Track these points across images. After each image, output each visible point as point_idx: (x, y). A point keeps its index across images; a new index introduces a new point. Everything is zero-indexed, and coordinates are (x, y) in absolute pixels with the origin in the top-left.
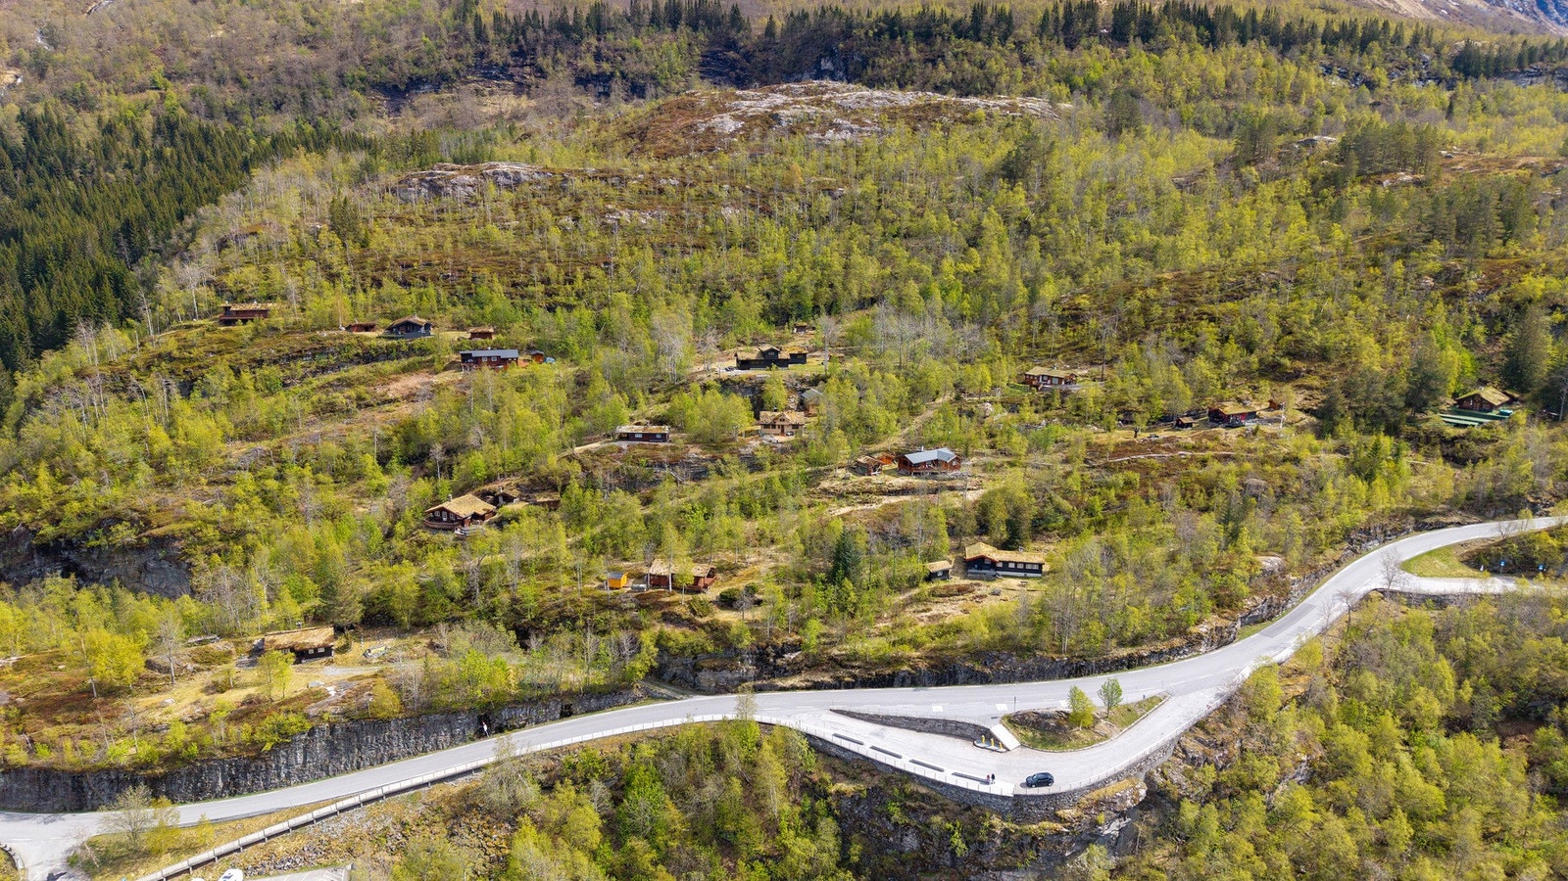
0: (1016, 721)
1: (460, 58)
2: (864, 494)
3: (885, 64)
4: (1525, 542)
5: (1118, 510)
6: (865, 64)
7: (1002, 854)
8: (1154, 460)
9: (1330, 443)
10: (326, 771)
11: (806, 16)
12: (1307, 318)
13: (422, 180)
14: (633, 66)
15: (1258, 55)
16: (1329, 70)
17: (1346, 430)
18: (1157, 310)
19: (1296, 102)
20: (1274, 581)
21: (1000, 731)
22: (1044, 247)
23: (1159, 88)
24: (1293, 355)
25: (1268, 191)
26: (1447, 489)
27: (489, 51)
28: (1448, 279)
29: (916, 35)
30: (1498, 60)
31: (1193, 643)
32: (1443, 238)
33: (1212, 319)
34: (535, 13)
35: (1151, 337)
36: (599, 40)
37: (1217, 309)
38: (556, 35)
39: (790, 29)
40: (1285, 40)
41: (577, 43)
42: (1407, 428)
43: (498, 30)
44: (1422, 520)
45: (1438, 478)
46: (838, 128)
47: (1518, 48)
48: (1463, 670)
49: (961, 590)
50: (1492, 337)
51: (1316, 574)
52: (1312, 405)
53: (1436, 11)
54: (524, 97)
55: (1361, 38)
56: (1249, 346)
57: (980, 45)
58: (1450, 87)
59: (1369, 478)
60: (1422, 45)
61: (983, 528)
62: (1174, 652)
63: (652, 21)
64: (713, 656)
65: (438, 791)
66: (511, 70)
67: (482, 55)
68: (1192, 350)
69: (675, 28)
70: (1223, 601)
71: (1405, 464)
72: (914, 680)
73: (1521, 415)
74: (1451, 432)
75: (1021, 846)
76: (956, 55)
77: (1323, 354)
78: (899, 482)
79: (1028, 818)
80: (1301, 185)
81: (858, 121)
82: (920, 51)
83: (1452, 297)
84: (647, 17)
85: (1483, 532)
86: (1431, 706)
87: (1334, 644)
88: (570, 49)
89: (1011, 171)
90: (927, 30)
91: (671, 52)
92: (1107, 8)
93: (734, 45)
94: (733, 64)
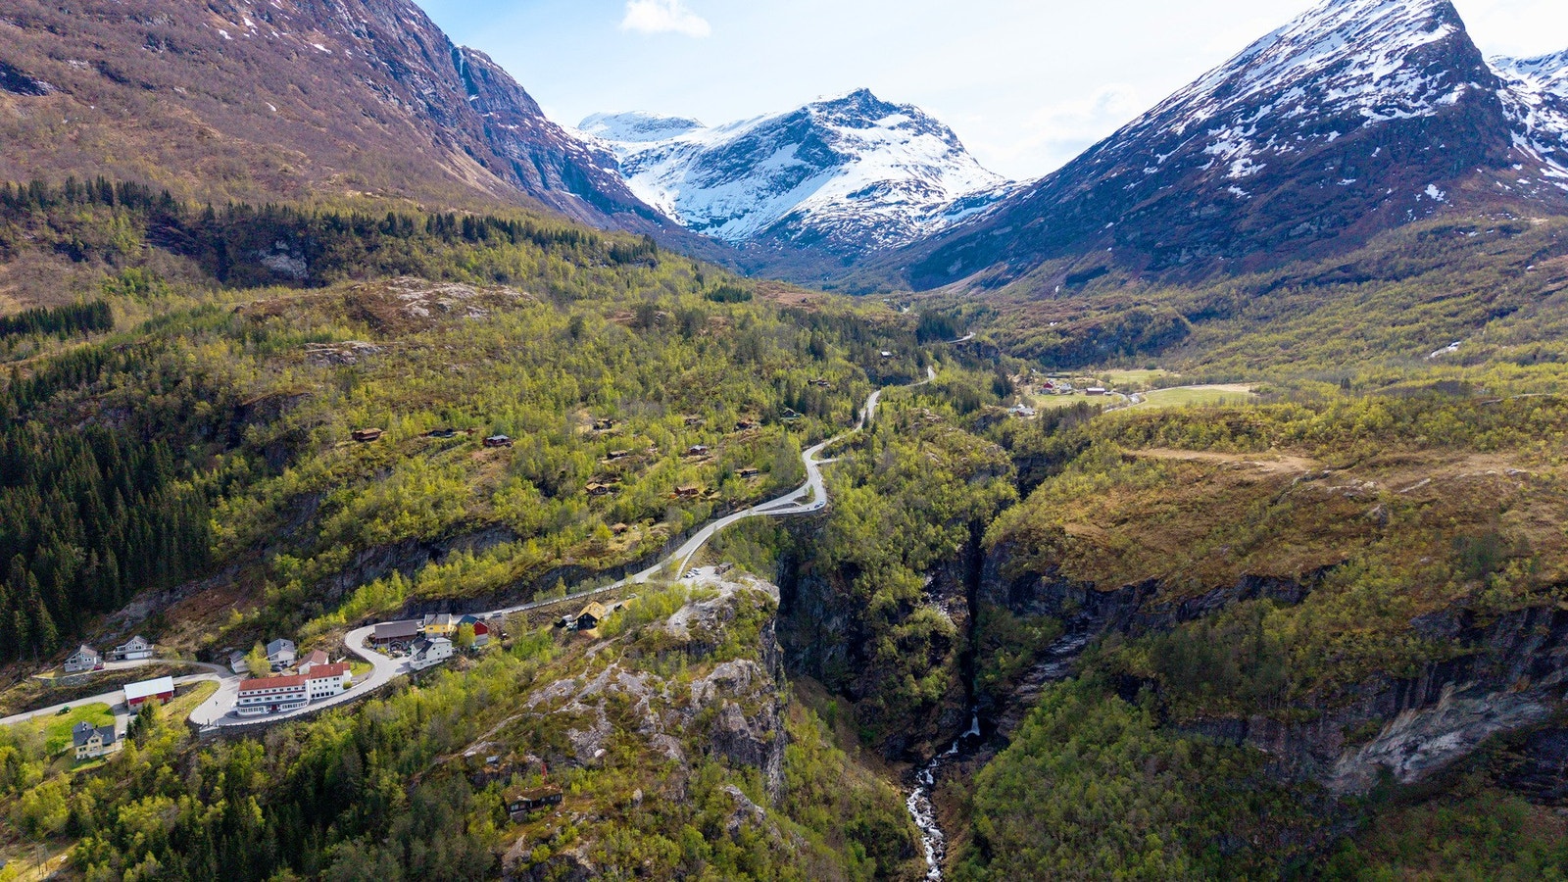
0: (796, 500)
2: (694, 462)
3: (342, 250)
4: (829, 448)
6: (321, 248)
11: (247, 207)
13: (323, 355)
14: (91, 237)
15: (534, 249)
17: (772, 424)
21: (795, 503)
29: (355, 229)
30: (627, 254)
36: (46, 212)
39: (232, 215)
41: (28, 215)
47: (632, 248)
48: (849, 475)
49: (748, 480)
57: (400, 240)
58: (614, 268)
60: (595, 245)
62: (803, 482)
63: (90, 198)
64: (721, 506)
68: (718, 405)
69: (112, 205)
72: (764, 501)
73: (801, 415)
76: (387, 246)
78: (698, 457)
82: (362, 241)
84: (85, 195)
85: (816, 449)
87: (822, 475)
89: (575, 333)
90: (362, 228)
91: (122, 228)
92: (458, 219)
93: (174, 223)
94: (177, 239)
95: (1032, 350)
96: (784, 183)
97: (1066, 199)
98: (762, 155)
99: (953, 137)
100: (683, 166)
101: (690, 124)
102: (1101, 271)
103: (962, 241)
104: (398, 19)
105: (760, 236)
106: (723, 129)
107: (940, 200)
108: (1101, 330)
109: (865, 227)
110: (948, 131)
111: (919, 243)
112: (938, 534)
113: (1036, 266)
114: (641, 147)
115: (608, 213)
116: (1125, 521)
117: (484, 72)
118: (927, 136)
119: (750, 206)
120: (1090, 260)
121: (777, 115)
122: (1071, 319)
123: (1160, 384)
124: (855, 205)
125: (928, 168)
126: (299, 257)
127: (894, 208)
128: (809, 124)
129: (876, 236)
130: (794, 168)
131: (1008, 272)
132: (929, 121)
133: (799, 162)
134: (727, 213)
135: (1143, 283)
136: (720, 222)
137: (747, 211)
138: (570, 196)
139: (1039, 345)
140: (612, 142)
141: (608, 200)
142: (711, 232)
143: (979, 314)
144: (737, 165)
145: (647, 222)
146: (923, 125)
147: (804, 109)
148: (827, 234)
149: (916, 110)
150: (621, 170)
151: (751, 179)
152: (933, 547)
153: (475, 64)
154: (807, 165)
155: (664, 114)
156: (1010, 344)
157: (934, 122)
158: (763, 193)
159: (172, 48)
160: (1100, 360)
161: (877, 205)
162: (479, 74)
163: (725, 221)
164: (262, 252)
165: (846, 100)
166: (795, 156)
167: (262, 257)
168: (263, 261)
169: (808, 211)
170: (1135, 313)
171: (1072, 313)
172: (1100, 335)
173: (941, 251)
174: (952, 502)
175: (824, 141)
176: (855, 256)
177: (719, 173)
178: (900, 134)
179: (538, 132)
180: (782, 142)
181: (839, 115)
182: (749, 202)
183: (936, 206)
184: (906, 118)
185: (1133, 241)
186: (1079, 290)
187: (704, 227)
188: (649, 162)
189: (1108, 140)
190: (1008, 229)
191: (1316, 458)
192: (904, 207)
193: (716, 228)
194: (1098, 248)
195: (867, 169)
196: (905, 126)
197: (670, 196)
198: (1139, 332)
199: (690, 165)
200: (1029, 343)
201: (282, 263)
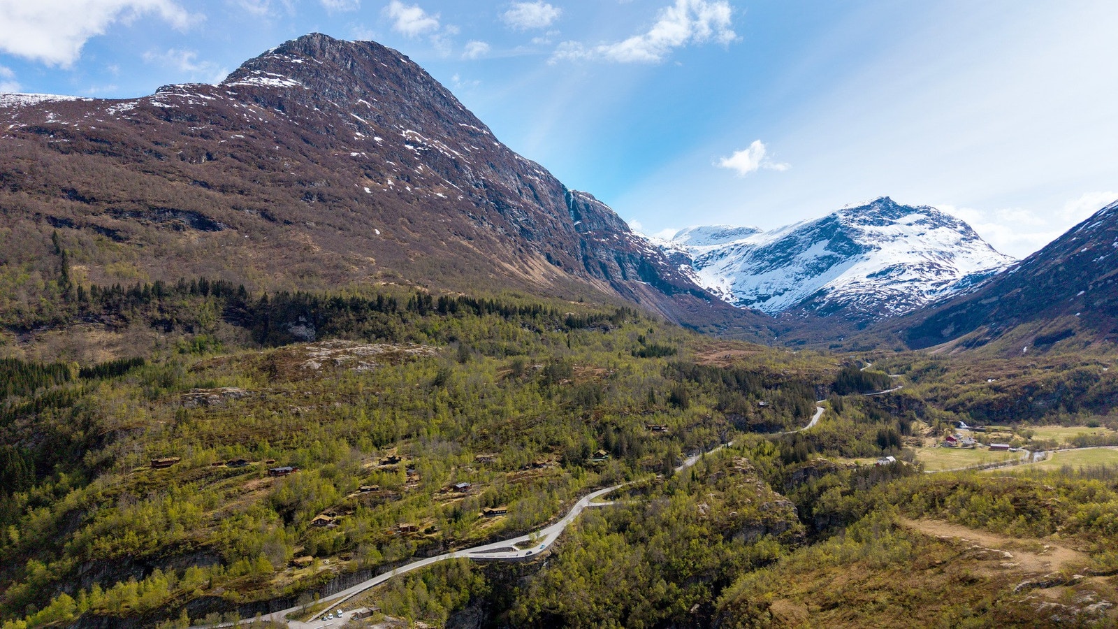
0: (517, 545)
1: (69, 310)
2: (448, 499)
3: (338, 322)
4: (616, 491)
5: (520, 494)
6: (326, 320)
7: (524, 571)
8: (524, 479)
9: (566, 470)
10: (338, 590)
11: (287, 294)
12: (553, 433)
13: (194, 398)
14: (183, 316)
15: (497, 319)
16: (524, 325)
17: (569, 465)
18: (510, 433)
19: (515, 340)
20: (563, 506)
21: (514, 547)
22: (461, 412)
23: (463, 334)
24: (551, 444)
25: (527, 387)
26: (596, 480)
27: (88, 306)
28: (585, 417)
29: (351, 307)
30: (581, 321)
31: (550, 523)
32: (582, 404)
33: (526, 434)
34: (118, 286)
35: (510, 442)
36: (160, 300)
37: (527, 431)
38: (132, 298)
39: (277, 300)
40: (506, 313)
41: (147, 303)
42: (584, 464)
43: (94, 295)
44: (592, 489)
45: (593, 477)
46: (362, 365)
47: (587, 317)
48: (608, 521)
49: (488, 520)
50: (600, 434)
51: (572, 505)
52: (559, 459)
53: (549, 279)
54: (113, 333)
55: (533, 312)
56: (538, 442)
57: (383, 314)
58: (567, 332)
59: (578, 478)
60: (554, 315)
61: (487, 505)
62: (546, 526)
63: (192, 291)
64: (432, 545)
65: (376, 588)
66: (102, 317)
67: (83, 308)
68: (523, 445)
69: (205, 295)
70: (554, 512)
71: (585, 473)
72: (486, 543)
73: (610, 457)
74: (594, 464)
75: (528, 568)
76: (372, 318)
77: (558, 443)
78: (457, 494)
79: (529, 562)
80: (536, 386)
81: (368, 361)
82: (354, 315)
83: (588, 423)
84: (189, 289)
85: (607, 490)
86: (603, 529)
87: (579, 520)
88: (142, 306)
89: (439, 382)
90: (356, 306)
91: (206, 309)
92: (435, 299)
93: (243, 305)
94: (242, 315)
95: (963, 404)
96: (817, 268)
97: (1041, 271)
98: (800, 249)
99: (968, 228)
100: (739, 260)
101: (752, 231)
102: (1068, 333)
103: (954, 309)
104: (519, 176)
105: (794, 308)
106: (772, 233)
107: (951, 277)
108: (1037, 388)
109: (878, 300)
110: (963, 224)
111: (920, 311)
112: (669, 591)
113: (1010, 330)
114: (709, 248)
115: (668, 295)
116: (835, 605)
117: (587, 206)
118: (943, 228)
119: (789, 286)
120: (1059, 323)
121: (813, 220)
122: (1009, 377)
123: (1081, 443)
124: (873, 283)
125: (942, 253)
126: (311, 327)
127: (907, 284)
128: (837, 225)
129: (888, 306)
130: (825, 257)
131: (988, 334)
132: (944, 217)
133: (829, 253)
134: (771, 292)
135: (1108, 344)
136: (765, 298)
137: (786, 290)
138: (642, 283)
139: (970, 400)
140: (688, 247)
141: (670, 286)
142: (757, 306)
143: (928, 370)
144: (780, 257)
145: (699, 300)
146: (938, 221)
147: (834, 214)
148: (846, 305)
149: (932, 210)
150: (693, 265)
151: (790, 267)
152: (663, 605)
153: (581, 201)
154: (836, 255)
155: (733, 226)
156: (946, 398)
157: (950, 218)
158: (799, 277)
159: (321, 199)
160: (1036, 416)
161: (893, 283)
162: (583, 207)
163: (769, 297)
164: (290, 324)
165: (869, 206)
166: (826, 249)
167: (290, 327)
168: (290, 330)
169: (833, 288)
170: (1078, 372)
171: (1013, 372)
172: (1036, 392)
173: (936, 317)
174: (698, 558)
175: (849, 236)
176: (868, 322)
177: (766, 263)
178: (917, 228)
179: (623, 242)
180: (816, 239)
181: (863, 217)
182: (789, 283)
183: (946, 282)
184: (923, 216)
185: (1101, 307)
186: (1045, 350)
187: (752, 302)
188: (715, 258)
189: (1088, 220)
190: (995, 299)
191: (1092, 554)
192: (917, 284)
193: (761, 303)
194: (1067, 314)
195: (888, 255)
196: (921, 222)
197: (728, 281)
198: (1083, 390)
199: (745, 259)
200: (962, 397)
201: (301, 331)
